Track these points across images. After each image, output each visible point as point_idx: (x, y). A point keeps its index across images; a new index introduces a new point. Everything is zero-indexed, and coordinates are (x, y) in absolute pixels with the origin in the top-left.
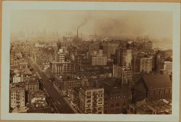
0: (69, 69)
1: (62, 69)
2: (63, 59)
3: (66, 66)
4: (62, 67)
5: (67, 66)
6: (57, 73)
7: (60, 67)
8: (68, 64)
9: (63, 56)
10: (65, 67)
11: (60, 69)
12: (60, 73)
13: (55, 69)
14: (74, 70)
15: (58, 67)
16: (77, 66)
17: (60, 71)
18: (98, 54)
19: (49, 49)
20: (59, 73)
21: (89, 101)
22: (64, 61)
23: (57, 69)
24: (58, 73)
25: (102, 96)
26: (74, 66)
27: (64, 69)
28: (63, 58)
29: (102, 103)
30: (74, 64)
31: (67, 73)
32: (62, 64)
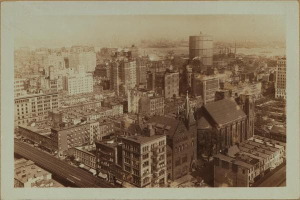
0: (40, 108)
1: (27, 108)
2: (20, 88)
3: (34, 103)
4: (26, 105)
5: (36, 103)
7: (22, 105)
8: (39, 98)
9: (21, 82)
11: (22, 109)
12: (23, 117)
14: (50, 108)
15: (18, 106)
16: (55, 100)
17: (23, 113)
18: (76, 72)
20: (21, 118)
21: (145, 163)
22: (25, 92)
24: (19, 118)
25: (163, 150)
26: (49, 101)
27: (32, 108)
28: (21, 86)
29: (163, 163)
30: (49, 97)
31: (37, 114)
32: (27, 100)
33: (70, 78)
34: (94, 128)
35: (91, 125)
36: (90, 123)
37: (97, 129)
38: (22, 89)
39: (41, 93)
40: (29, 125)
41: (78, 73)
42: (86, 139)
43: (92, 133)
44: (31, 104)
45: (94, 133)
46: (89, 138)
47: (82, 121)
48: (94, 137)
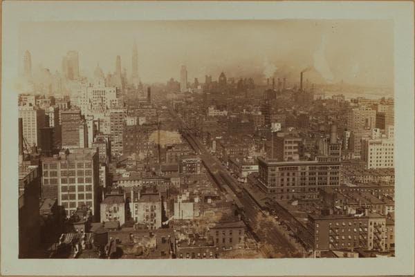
0: (313, 181)
1: (294, 179)
2: (293, 151)
3: (305, 173)
4: (294, 174)
5: (307, 173)
6: (280, 191)
7: (288, 174)
8: (313, 167)
9: (295, 142)
10: (302, 173)
11: (288, 179)
12: (288, 190)
13: (274, 180)
14: (326, 184)
15: (283, 175)
16: (336, 173)
17: (288, 184)
18: (383, 136)
19: (243, 122)
20: (285, 190)
22: (296, 157)
23: (280, 179)
26: (326, 174)
27: (302, 179)
28: (295, 148)
30: (327, 168)
31: (307, 190)
32: (295, 167)
33: (371, 144)
34: (375, 227)
35: (370, 220)
36: (368, 218)
37: (380, 230)
38: (295, 153)
39: (316, 161)
40: (290, 203)
41: (387, 137)
42: (360, 242)
43: (371, 234)
44: (299, 173)
45: (375, 234)
46: (366, 241)
47: (359, 212)
48: (375, 241)
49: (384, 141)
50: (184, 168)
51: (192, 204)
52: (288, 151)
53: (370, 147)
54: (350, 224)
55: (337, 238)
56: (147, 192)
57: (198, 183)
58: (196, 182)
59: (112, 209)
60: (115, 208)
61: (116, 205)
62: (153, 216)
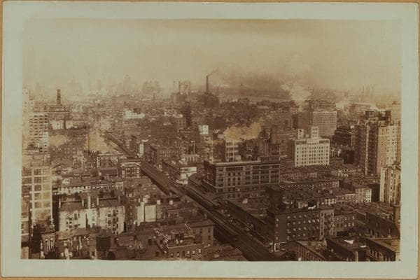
0: (256, 180)
1: (239, 179)
2: (234, 152)
3: (249, 172)
4: (239, 174)
5: (251, 173)
6: (227, 191)
7: (234, 174)
8: (256, 167)
9: (235, 143)
10: (246, 173)
11: (234, 179)
12: (234, 190)
13: (222, 180)
14: (268, 182)
15: (229, 175)
16: (276, 172)
17: (234, 184)
18: (307, 136)
19: (165, 124)
20: (232, 190)
22: (239, 158)
23: (227, 181)
24: (229, 190)
26: (268, 172)
27: (246, 178)
28: (236, 149)
30: (268, 167)
31: (251, 189)
32: (239, 168)
33: (298, 143)
34: (325, 217)
35: (322, 212)
36: (320, 209)
37: (330, 219)
38: (235, 154)
39: (259, 161)
40: (241, 201)
41: (310, 137)
42: (314, 232)
43: (322, 224)
44: (244, 173)
45: (325, 223)
46: (318, 231)
47: (311, 205)
48: (325, 230)
49: (308, 141)
50: (123, 172)
51: (154, 206)
52: (229, 152)
53: (297, 146)
54: (305, 216)
55: (295, 230)
56: (104, 197)
57: (143, 186)
58: (140, 185)
59: (72, 216)
60: (75, 215)
61: (76, 212)
62: (115, 221)
